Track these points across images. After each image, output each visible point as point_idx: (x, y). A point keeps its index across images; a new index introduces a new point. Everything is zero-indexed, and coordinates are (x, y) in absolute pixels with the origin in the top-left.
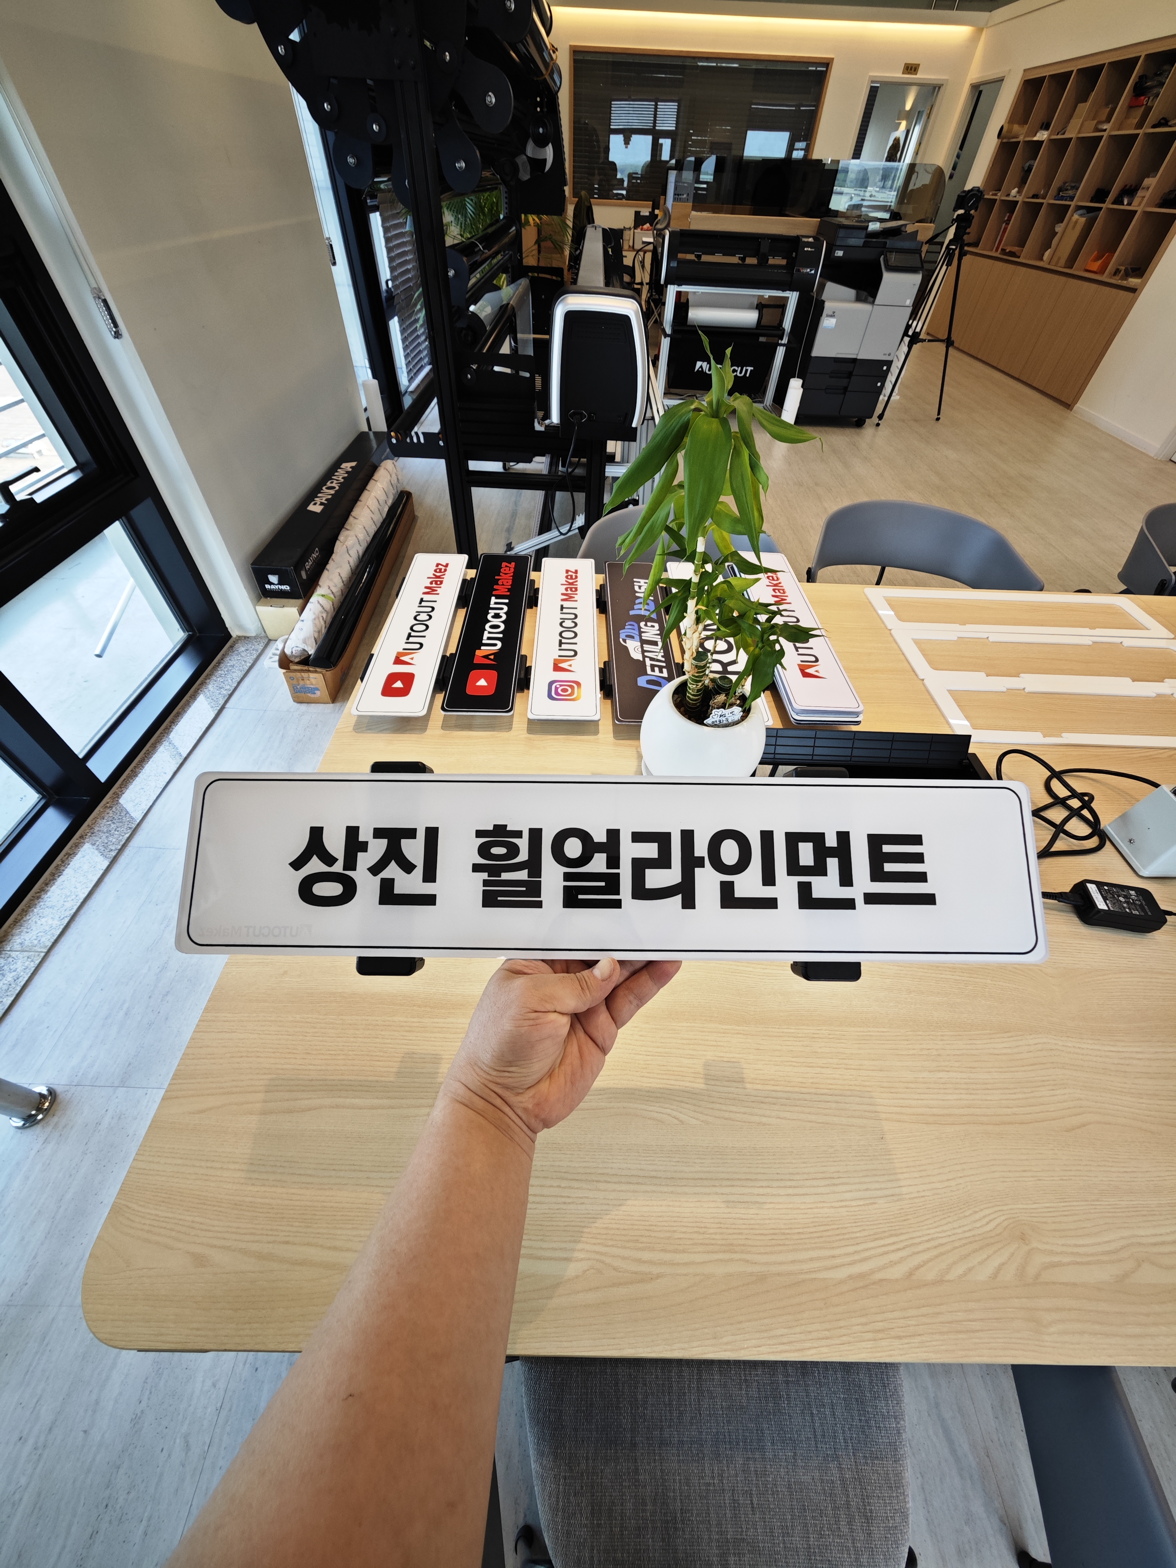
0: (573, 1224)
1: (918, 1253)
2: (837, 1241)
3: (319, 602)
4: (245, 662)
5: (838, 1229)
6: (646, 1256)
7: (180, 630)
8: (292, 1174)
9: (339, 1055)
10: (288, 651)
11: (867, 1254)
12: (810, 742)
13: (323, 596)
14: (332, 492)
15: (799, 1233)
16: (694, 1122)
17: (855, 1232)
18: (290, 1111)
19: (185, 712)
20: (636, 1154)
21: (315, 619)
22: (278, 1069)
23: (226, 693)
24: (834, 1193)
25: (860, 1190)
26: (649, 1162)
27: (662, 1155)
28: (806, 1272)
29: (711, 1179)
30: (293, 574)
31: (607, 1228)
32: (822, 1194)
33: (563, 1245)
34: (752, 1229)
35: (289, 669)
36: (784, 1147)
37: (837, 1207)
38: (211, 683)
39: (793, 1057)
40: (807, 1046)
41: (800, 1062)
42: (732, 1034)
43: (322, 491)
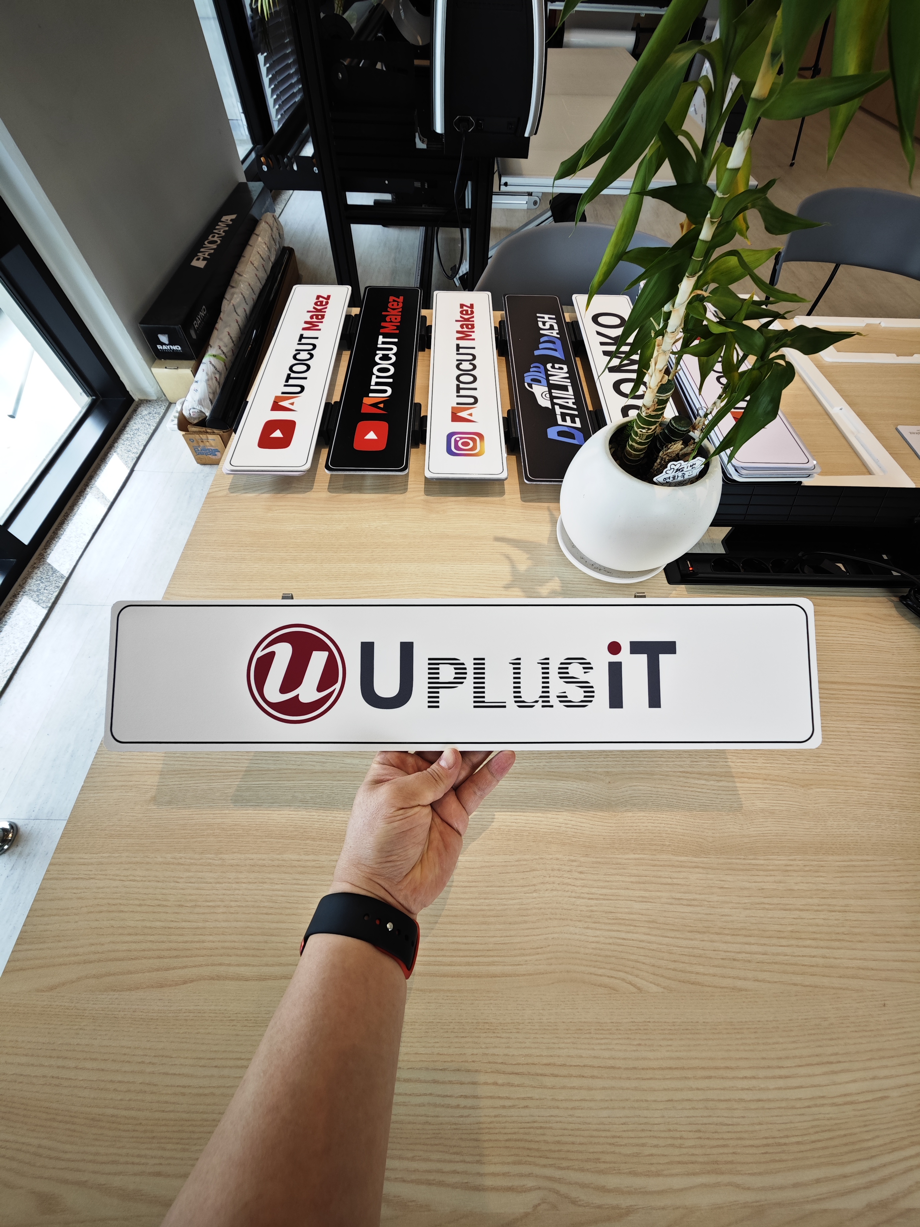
0: (515, 1137)
2: (847, 1153)
3: (211, 363)
5: (845, 1136)
6: (612, 1181)
7: (84, 394)
8: (164, 1073)
9: (219, 906)
10: (186, 413)
11: (886, 1172)
12: (745, 500)
13: (214, 356)
14: (214, 246)
15: (798, 1143)
16: (654, 989)
17: (868, 1140)
18: (162, 986)
19: (98, 475)
20: (588, 1036)
21: (208, 380)
22: (146, 927)
23: (134, 455)
24: (835, 1084)
25: (865, 1080)
26: (603, 1047)
27: (620, 1036)
28: (814, 1201)
29: (683, 1068)
30: (182, 332)
31: (559, 1142)
32: (819, 1086)
33: (506, 1169)
34: (739, 1139)
35: (188, 431)
36: (767, 1021)
37: (840, 1105)
38: (120, 447)
39: (764, 897)
40: (780, 882)
41: (774, 904)
42: (690, 868)
43: (204, 246)
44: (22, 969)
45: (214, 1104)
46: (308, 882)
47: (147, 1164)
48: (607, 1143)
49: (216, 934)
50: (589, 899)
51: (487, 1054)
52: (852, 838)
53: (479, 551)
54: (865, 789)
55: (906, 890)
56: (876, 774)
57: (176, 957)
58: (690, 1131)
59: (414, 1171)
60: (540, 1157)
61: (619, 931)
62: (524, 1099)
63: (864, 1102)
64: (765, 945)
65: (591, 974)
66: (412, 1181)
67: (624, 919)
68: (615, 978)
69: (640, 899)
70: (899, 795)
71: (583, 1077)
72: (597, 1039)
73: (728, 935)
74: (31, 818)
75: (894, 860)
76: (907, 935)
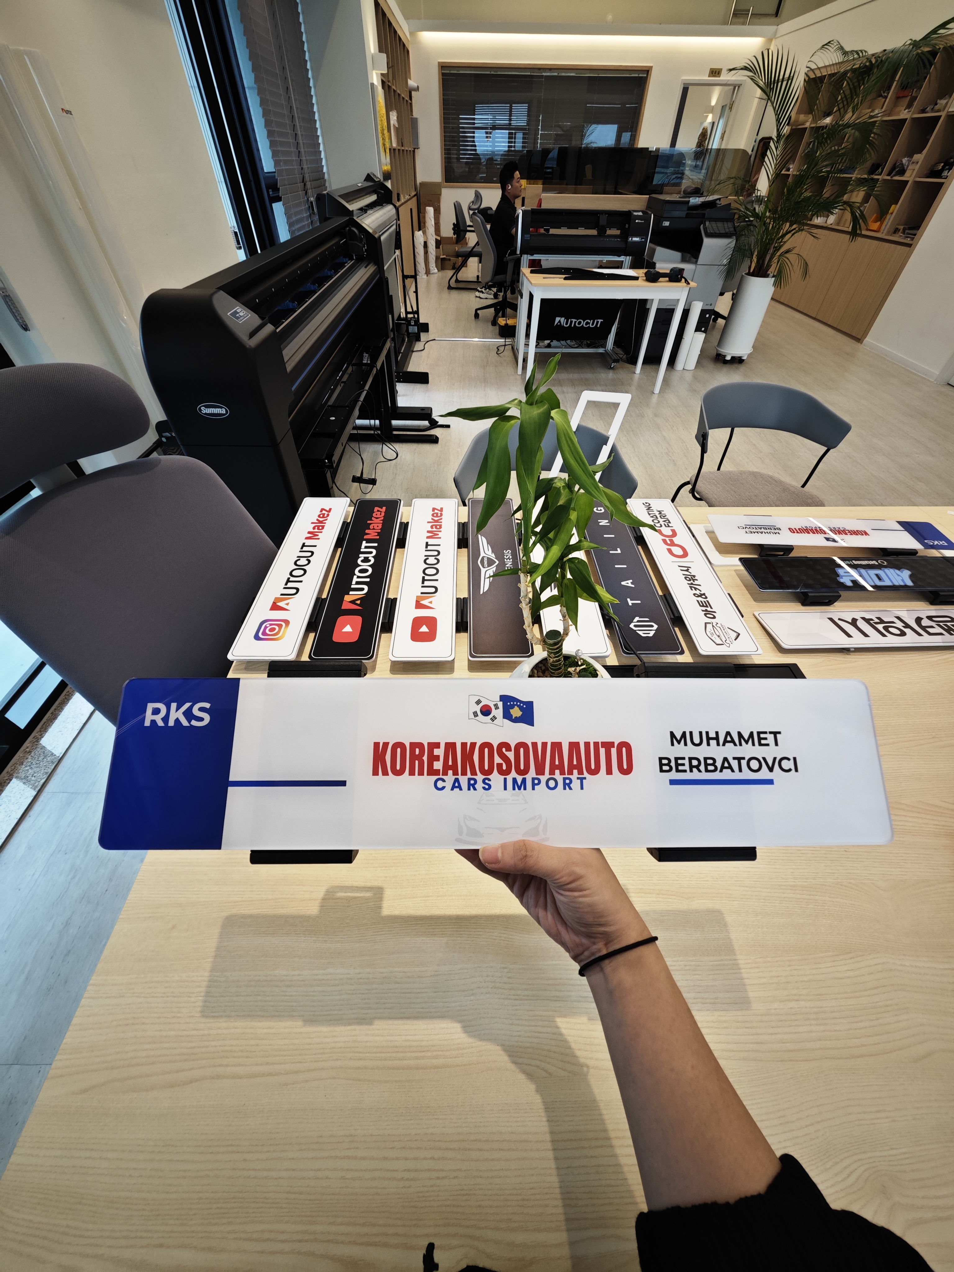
0: (445, 1203)
6: (520, 1238)
8: (170, 1160)
18: (172, 1086)
22: (163, 1036)
44: (62, 1076)
45: (209, 1185)
46: (294, 994)
47: (152, 1237)
50: (515, 1000)
51: (427, 1134)
52: (724, 941)
55: (762, 984)
57: (185, 1060)
58: (583, 1193)
59: (364, 1235)
60: (465, 1219)
61: (536, 1026)
62: (454, 1170)
66: (362, 1244)
67: (541, 1016)
68: (532, 1065)
69: (555, 999)
70: (763, 904)
71: (503, 1150)
75: (757, 958)
76: (761, 1021)
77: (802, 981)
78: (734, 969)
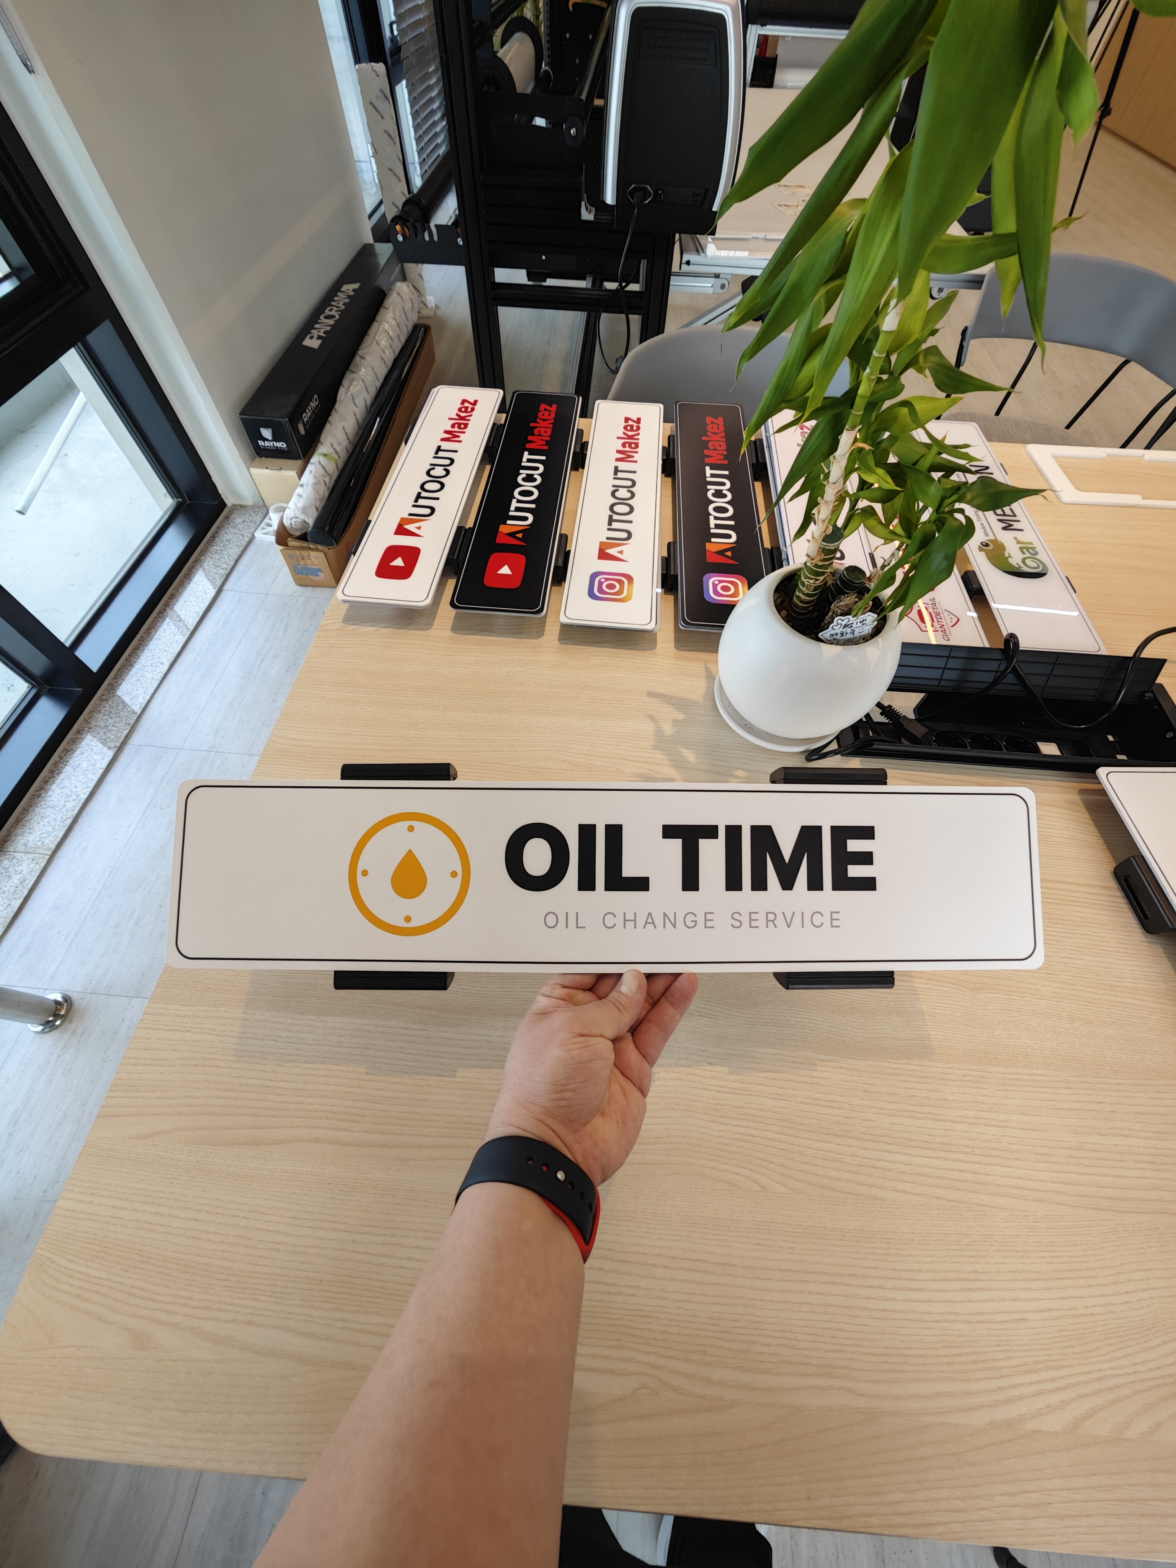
0: (618, 1322)
1: (1086, 1396)
2: (974, 1370)
3: (320, 463)
4: (243, 536)
5: (975, 1353)
6: (717, 1374)
7: (168, 495)
8: (258, 1229)
10: (286, 524)
12: (941, 663)
13: (325, 455)
14: (332, 322)
15: (921, 1356)
16: (780, 1189)
17: (999, 1360)
18: (257, 1144)
19: (180, 594)
20: (704, 1230)
21: (315, 484)
23: (224, 572)
24: (969, 1301)
25: (1004, 1300)
26: (720, 1243)
27: (738, 1234)
28: (932, 1414)
29: (804, 1272)
30: (288, 427)
31: (664, 1332)
32: (953, 1302)
34: (858, 1346)
35: (288, 546)
36: (903, 1233)
37: (972, 1323)
38: (207, 561)
39: (914, 1105)
40: (934, 1091)
41: (924, 1113)
42: (833, 1067)
43: (319, 321)
44: (115, 1115)
45: (309, 1263)
47: (239, 1312)
48: (715, 1338)
49: (315, 1097)
50: (718, 1092)
52: (1022, 1050)
53: (623, 706)
54: (1044, 998)
55: (1076, 1110)
56: (1059, 982)
57: (274, 1116)
58: (806, 1334)
60: (644, 1344)
61: (747, 1127)
62: (629, 1287)
63: (999, 1322)
64: (909, 1154)
65: (713, 1168)
67: (753, 1115)
68: (739, 1175)
70: (1083, 1007)
71: (696, 1271)
72: (713, 1234)
73: (867, 1140)
74: (88, 991)
75: (1068, 1076)
76: (1071, 1157)
77: (1134, 1113)
78: (1034, 1087)
